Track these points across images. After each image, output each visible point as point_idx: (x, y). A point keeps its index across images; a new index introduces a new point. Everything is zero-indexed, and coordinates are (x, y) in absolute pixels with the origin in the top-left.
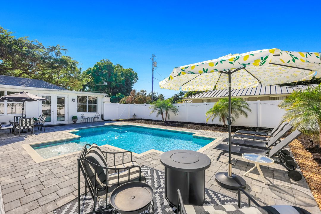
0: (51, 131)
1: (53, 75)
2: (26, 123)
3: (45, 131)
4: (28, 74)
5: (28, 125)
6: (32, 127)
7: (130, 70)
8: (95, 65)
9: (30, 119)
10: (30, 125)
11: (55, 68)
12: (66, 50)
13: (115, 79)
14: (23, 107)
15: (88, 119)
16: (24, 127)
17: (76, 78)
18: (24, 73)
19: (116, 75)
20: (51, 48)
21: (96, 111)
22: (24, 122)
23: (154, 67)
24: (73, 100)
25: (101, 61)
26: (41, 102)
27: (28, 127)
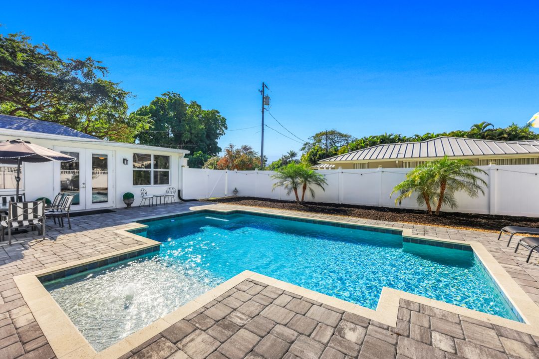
0: (86, 229)
1: (78, 115)
2: (26, 212)
3: (70, 228)
4: (28, 111)
5: (31, 217)
6: (41, 220)
7: (214, 113)
8: (151, 101)
9: (35, 204)
10: (35, 217)
11: (83, 100)
12: (105, 68)
13: (190, 127)
14: (18, 174)
15: (155, 198)
16: (20, 223)
17: (123, 122)
18: (19, 109)
19: (191, 119)
20: (74, 64)
21: (168, 183)
22: (20, 211)
23: (265, 106)
24: (125, 161)
25: (165, 94)
26: (58, 163)
27: (31, 221)
